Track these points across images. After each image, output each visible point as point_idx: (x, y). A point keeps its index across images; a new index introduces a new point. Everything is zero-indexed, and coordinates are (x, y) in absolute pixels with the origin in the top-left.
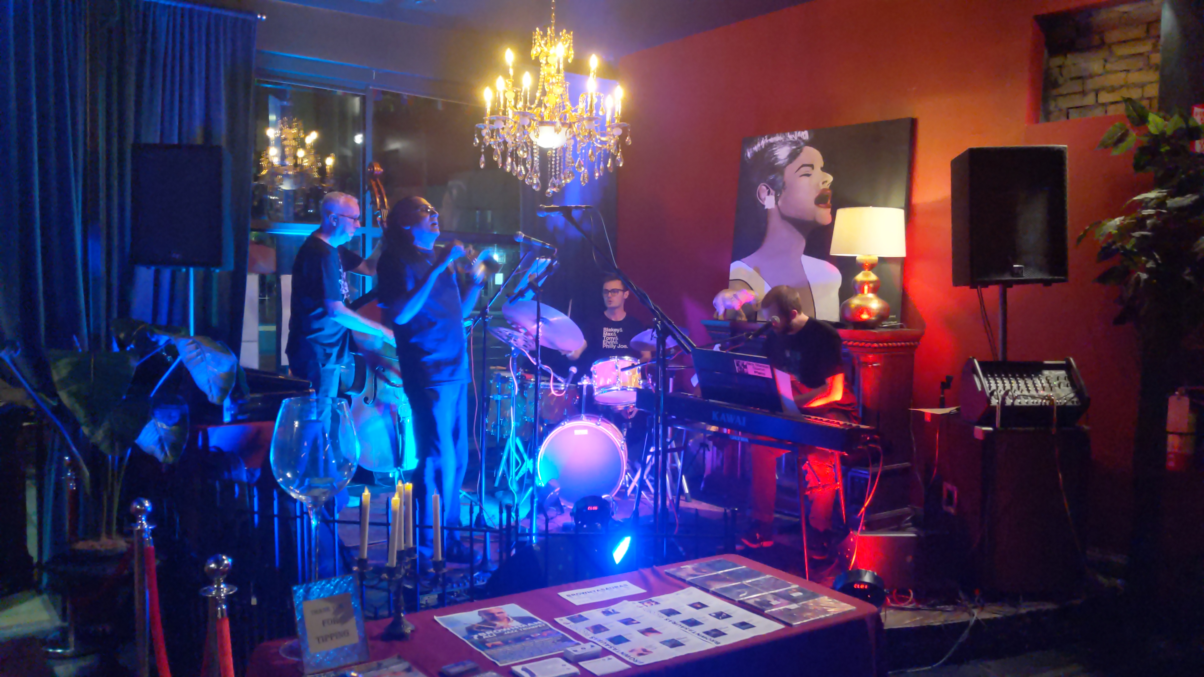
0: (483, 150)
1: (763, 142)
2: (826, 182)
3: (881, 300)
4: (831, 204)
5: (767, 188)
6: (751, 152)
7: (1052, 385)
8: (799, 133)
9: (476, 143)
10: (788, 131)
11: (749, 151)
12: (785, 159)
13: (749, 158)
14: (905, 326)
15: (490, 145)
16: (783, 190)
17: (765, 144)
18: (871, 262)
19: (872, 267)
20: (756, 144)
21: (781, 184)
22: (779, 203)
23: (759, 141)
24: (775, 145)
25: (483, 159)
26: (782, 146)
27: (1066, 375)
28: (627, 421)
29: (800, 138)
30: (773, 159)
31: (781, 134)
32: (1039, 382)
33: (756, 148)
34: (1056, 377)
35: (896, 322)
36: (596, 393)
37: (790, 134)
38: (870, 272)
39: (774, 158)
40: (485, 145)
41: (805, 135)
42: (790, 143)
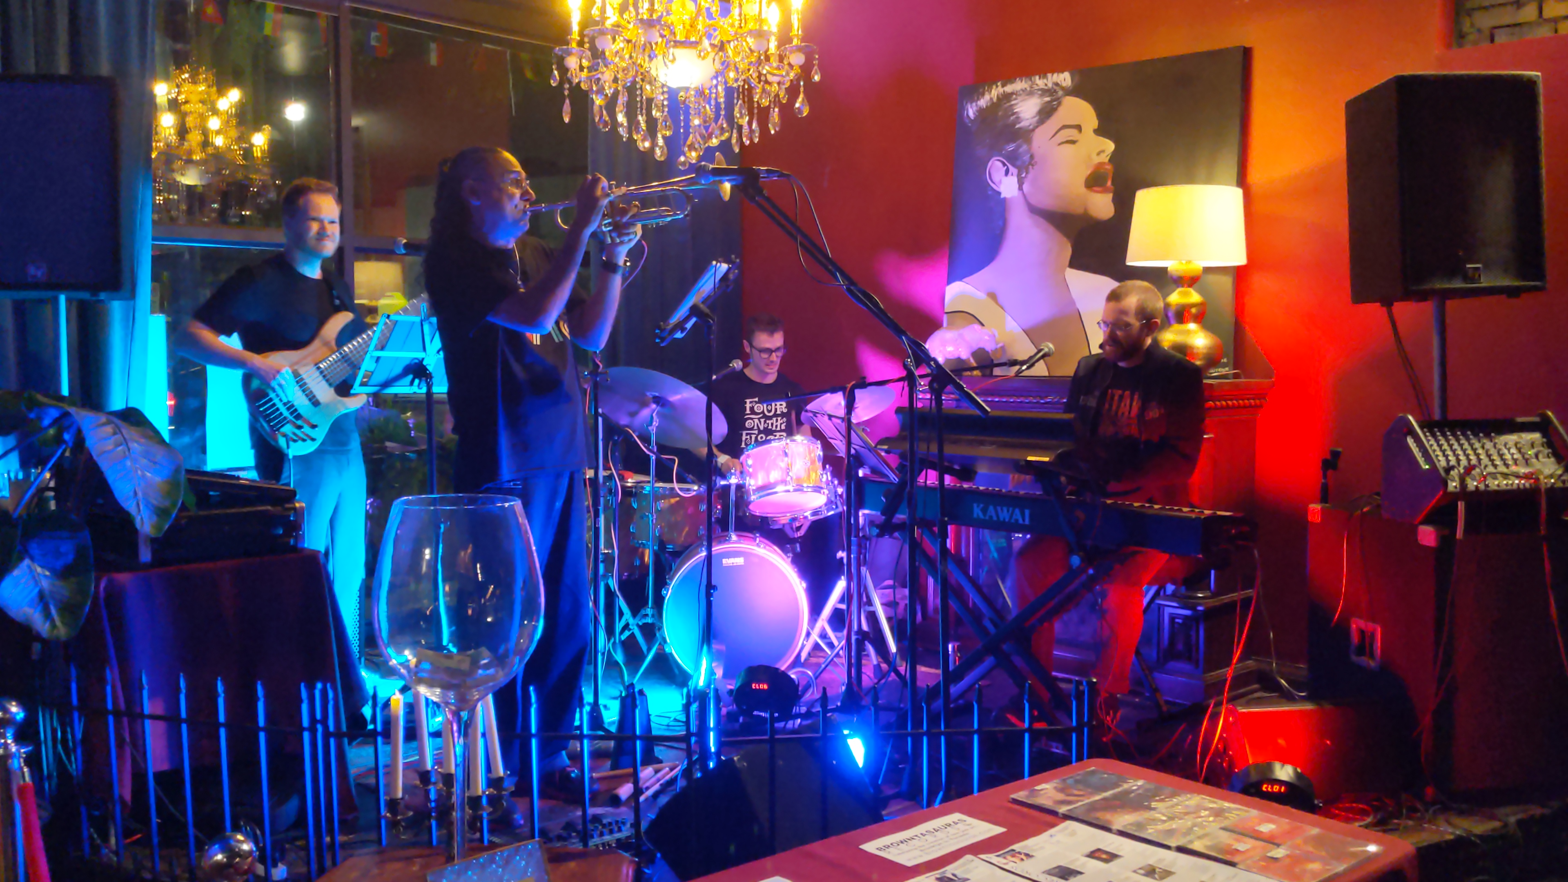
0: (566, 92)
1: (995, 92)
2: (1103, 151)
3: (1210, 334)
4: (1112, 187)
5: (1004, 165)
6: (975, 108)
7: (1526, 456)
8: (1055, 75)
9: (555, 80)
10: (1034, 74)
11: (971, 107)
12: (1034, 117)
13: (972, 118)
14: (1242, 376)
15: (579, 83)
16: (1030, 167)
17: (998, 95)
18: (1192, 274)
19: (1191, 281)
20: (983, 94)
21: (1026, 158)
22: (1025, 187)
23: (988, 91)
24: (1014, 96)
25: (567, 107)
26: (1027, 97)
27: (1545, 440)
28: (793, 541)
29: (1057, 84)
30: (1012, 118)
31: (1024, 79)
32: (1506, 451)
33: (983, 102)
34: (1530, 442)
35: (1227, 369)
36: (753, 498)
37: (1040, 78)
38: (1191, 290)
39: (1014, 116)
40: (570, 83)
41: (1065, 79)
42: (1040, 92)
